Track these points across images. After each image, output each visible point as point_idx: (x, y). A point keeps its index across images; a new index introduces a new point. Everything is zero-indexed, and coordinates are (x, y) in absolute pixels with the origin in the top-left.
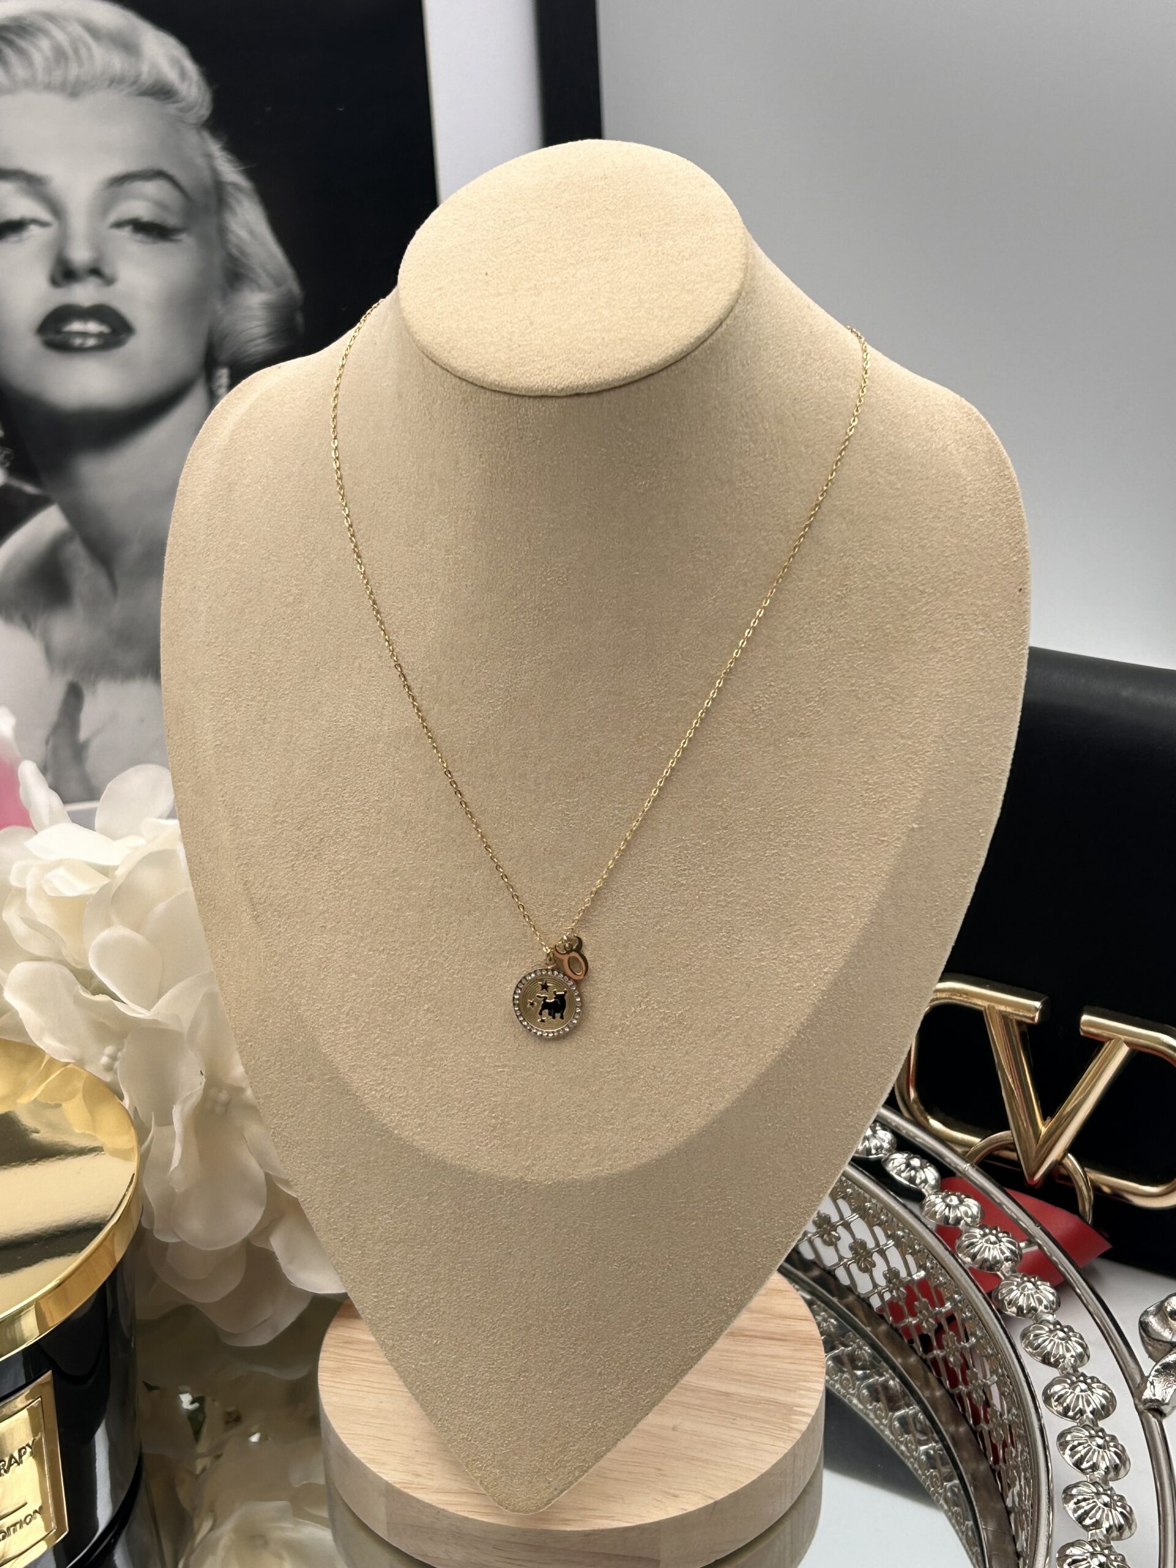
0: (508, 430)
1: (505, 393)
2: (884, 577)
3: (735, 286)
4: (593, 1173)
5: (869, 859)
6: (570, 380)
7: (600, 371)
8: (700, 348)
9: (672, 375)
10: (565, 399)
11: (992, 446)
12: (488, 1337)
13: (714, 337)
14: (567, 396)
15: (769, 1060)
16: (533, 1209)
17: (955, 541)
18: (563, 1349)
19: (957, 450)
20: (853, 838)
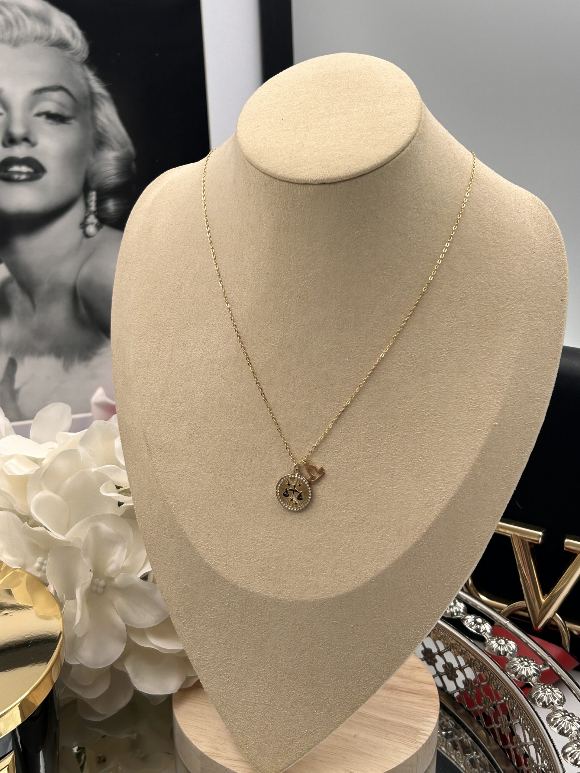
0: (287, 202)
1: (287, 182)
2: (487, 289)
3: (413, 130)
4: (314, 597)
5: (470, 440)
6: (321, 175)
7: (337, 171)
8: (391, 162)
9: (375, 175)
10: (317, 186)
11: (551, 222)
12: (256, 680)
13: (400, 156)
14: (318, 184)
15: (410, 544)
16: (281, 614)
17: (527, 272)
18: (294, 689)
19: (531, 224)
20: (462, 428)
